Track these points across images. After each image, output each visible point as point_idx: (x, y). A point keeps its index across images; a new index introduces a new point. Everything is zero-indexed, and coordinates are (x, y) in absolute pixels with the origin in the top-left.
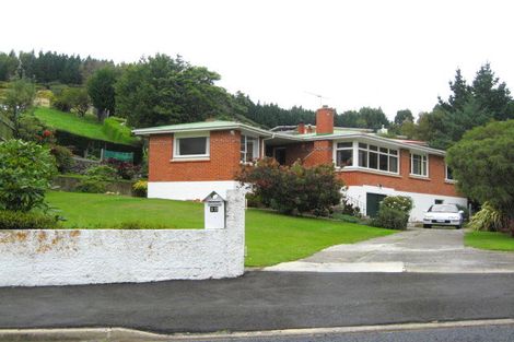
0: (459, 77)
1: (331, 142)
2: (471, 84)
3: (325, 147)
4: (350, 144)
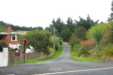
0: (54, 20)
1: (11, 35)
2: (56, 22)
3: (9, 36)
4: (15, 35)
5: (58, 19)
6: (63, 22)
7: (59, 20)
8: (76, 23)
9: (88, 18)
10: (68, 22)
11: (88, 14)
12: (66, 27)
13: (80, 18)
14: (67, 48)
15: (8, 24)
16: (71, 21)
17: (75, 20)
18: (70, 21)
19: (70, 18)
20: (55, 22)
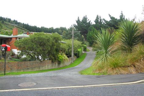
1: (16, 38)
2: (81, 21)
5: (84, 17)
6: (90, 21)
7: (85, 19)
8: (106, 23)
9: (122, 16)
10: (97, 21)
11: (122, 12)
12: (93, 28)
13: (110, 16)
14: (91, 55)
15: (23, 24)
16: (101, 20)
17: (104, 20)
18: (99, 21)
19: (99, 17)
20: (79, 21)
